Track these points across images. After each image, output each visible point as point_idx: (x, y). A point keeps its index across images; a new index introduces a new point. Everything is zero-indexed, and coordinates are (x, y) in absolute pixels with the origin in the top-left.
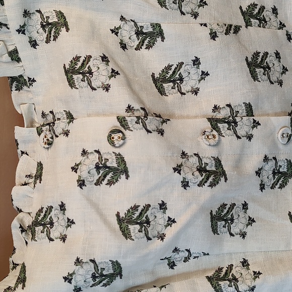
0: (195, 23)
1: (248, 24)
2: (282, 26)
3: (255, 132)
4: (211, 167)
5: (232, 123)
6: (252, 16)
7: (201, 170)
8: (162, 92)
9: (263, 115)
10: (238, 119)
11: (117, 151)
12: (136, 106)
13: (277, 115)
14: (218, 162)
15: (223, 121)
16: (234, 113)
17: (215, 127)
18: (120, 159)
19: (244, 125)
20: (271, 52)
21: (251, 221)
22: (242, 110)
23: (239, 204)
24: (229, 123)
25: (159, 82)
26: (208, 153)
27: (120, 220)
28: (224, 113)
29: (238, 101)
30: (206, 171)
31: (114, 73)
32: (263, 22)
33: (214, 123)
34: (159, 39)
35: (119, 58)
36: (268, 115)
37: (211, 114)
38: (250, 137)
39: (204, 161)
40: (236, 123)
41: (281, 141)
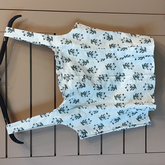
0: (95, 59)
1: (107, 58)
2: (116, 57)
3: (108, 80)
4: (100, 87)
5: (103, 78)
6: (108, 56)
7: (98, 87)
8: (89, 73)
9: (109, 76)
10: (104, 77)
11: (84, 83)
12: (85, 75)
13: (113, 76)
14: (101, 86)
15: (101, 78)
16: (103, 76)
17: (100, 79)
18: (84, 84)
19: (106, 78)
20: (112, 63)
21: (106, 96)
22: (105, 76)
23: (103, 93)
24: (102, 78)
25: (89, 71)
26: (99, 84)
27: (81, 93)
28: (101, 76)
29: (104, 74)
30: (99, 87)
31: (81, 69)
32: (111, 57)
33: (100, 78)
34: (88, 63)
35: (81, 67)
36: (111, 76)
37: (99, 77)
38: (107, 81)
39: (98, 85)
40: (104, 78)
41: (114, 82)
